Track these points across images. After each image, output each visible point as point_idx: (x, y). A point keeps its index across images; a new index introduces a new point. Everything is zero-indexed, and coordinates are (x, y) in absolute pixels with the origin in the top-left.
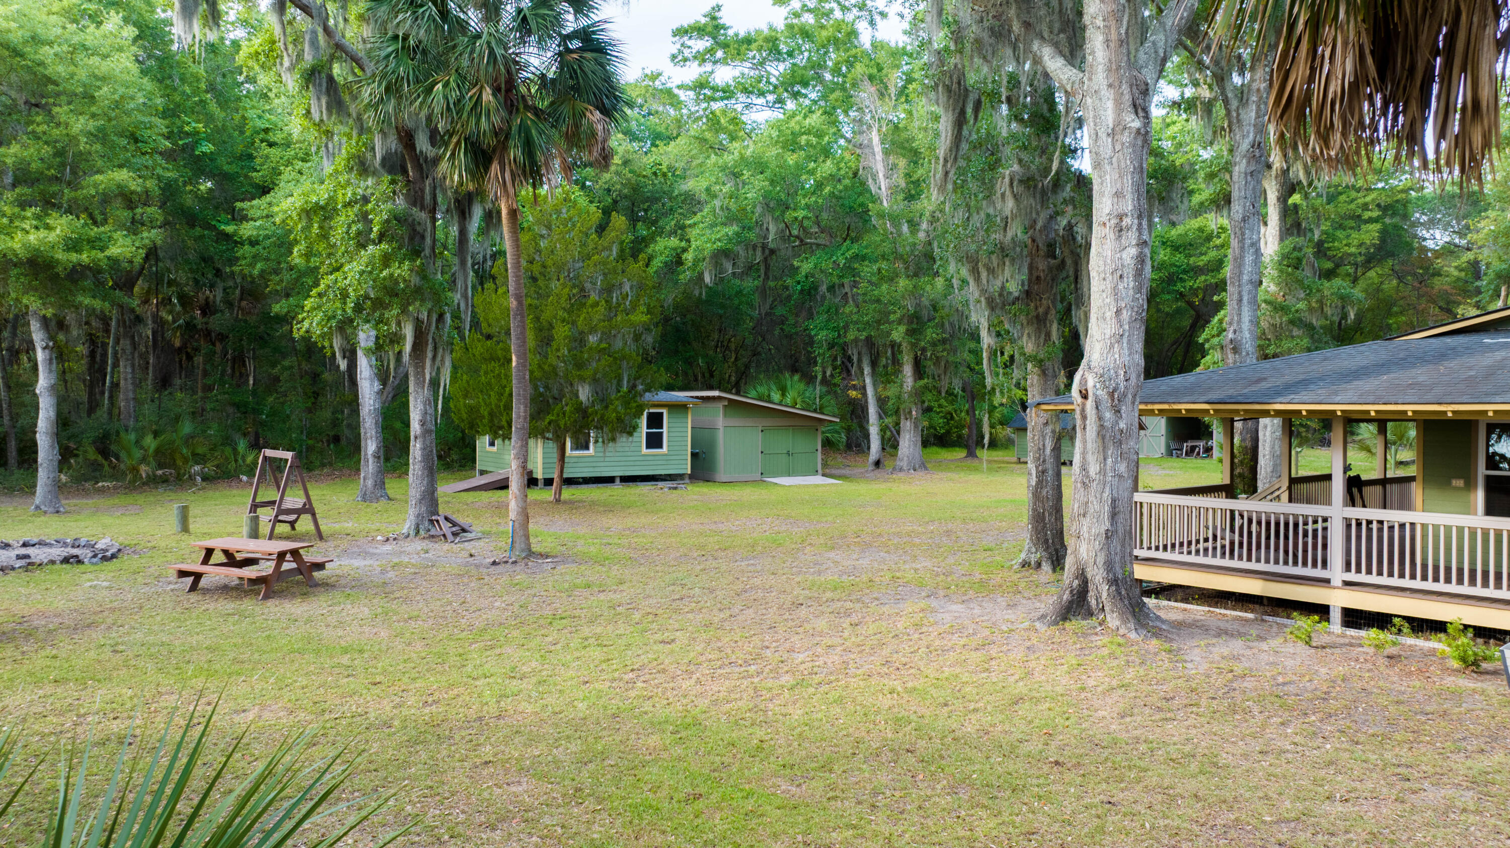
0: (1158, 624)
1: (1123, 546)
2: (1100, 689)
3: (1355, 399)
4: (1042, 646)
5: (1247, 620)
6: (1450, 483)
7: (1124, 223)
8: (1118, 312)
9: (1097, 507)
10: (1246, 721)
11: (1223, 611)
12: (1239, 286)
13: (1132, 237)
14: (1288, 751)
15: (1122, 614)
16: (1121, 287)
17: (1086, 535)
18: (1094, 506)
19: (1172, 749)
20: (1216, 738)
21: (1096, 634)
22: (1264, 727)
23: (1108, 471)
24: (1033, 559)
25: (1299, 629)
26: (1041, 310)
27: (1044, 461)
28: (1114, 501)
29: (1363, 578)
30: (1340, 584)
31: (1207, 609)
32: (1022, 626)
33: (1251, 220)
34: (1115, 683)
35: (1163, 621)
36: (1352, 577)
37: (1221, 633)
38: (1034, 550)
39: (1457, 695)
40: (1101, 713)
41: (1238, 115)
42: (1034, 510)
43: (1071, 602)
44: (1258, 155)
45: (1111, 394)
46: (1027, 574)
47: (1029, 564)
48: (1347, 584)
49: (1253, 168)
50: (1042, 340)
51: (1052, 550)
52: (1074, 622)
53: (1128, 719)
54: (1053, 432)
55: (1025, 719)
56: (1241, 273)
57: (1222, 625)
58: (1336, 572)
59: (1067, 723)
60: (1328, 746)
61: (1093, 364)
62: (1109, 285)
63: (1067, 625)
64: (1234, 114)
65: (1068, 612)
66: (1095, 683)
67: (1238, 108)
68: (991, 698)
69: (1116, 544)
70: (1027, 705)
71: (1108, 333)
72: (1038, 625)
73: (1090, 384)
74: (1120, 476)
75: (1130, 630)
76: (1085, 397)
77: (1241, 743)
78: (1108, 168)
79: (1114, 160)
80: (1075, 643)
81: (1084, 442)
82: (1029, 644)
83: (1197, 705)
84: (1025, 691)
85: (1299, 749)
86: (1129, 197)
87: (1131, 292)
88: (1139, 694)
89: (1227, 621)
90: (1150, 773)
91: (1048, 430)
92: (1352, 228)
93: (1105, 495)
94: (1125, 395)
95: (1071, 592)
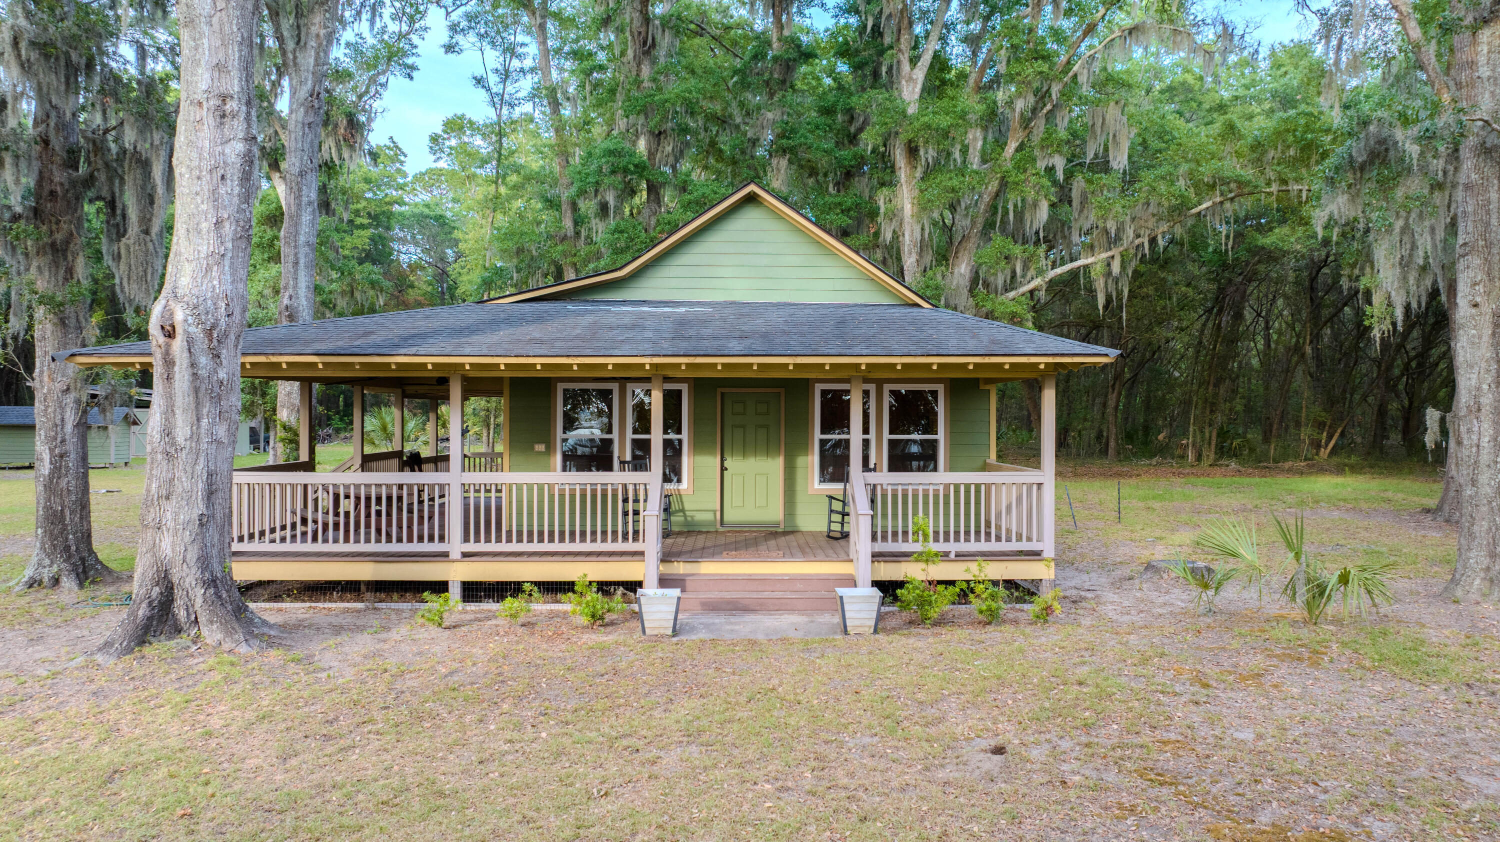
0: (265, 630)
1: (221, 534)
2: (234, 728)
3: (485, 352)
4: (116, 686)
5: (358, 611)
6: (533, 448)
7: (228, 107)
8: (218, 224)
9: (187, 485)
10: (439, 727)
11: (328, 605)
12: (295, 247)
13: (238, 127)
14: (506, 752)
15: (224, 624)
16: (222, 191)
17: (171, 524)
18: (183, 483)
19: (375, 787)
20: (419, 758)
21: (192, 656)
22: (463, 729)
23: (203, 435)
24: (46, 575)
25: (430, 611)
26: (59, 237)
27: (63, 441)
28: (210, 475)
29: (482, 547)
30: (459, 556)
31: (308, 605)
32: (73, 664)
33: (308, 176)
34: (251, 715)
35: (271, 626)
36: (471, 547)
37: (338, 630)
38: (47, 562)
39: (605, 652)
40: (252, 763)
41: (295, 58)
42: (47, 508)
43: (150, 619)
44: (316, 106)
45: (209, 333)
46: (40, 595)
47: (40, 583)
48: (465, 555)
49: (311, 120)
50: (60, 279)
51: (75, 559)
52: (156, 645)
53: (294, 762)
54: (78, 401)
55: (136, 802)
56: (297, 233)
57: (335, 621)
58: (455, 545)
59: (210, 791)
60: (544, 735)
61: (180, 292)
62: (205, 186)
63: (147, 650)
64: (291, 56)
65: (146, 633)
66: (222, 722)
67: (295, 50)
68: (58, 785)
69: (213, 533)
70: (130, 779)
71: (204, 249)
72: (99, 658)
73: (179, 316)
74: (219, 442)
75: (238, 643)
76: (170, 334)
77: (452, 757)
78: (205, 28)
79: (215, 20)
80: (167, 673)
81: (170, 397)
82: (93, 687)
83: (371, 721)
84: (117, 758)
85: (518, 746)
86: (235, 73)
87: (236, 200)
88: (290, 724)
89: (337, 616)
90: (367, 831)
91: (70, 399)
92: (345, 232)
93: (199, 468)
94: (226, 335)
95: (150, 603)
